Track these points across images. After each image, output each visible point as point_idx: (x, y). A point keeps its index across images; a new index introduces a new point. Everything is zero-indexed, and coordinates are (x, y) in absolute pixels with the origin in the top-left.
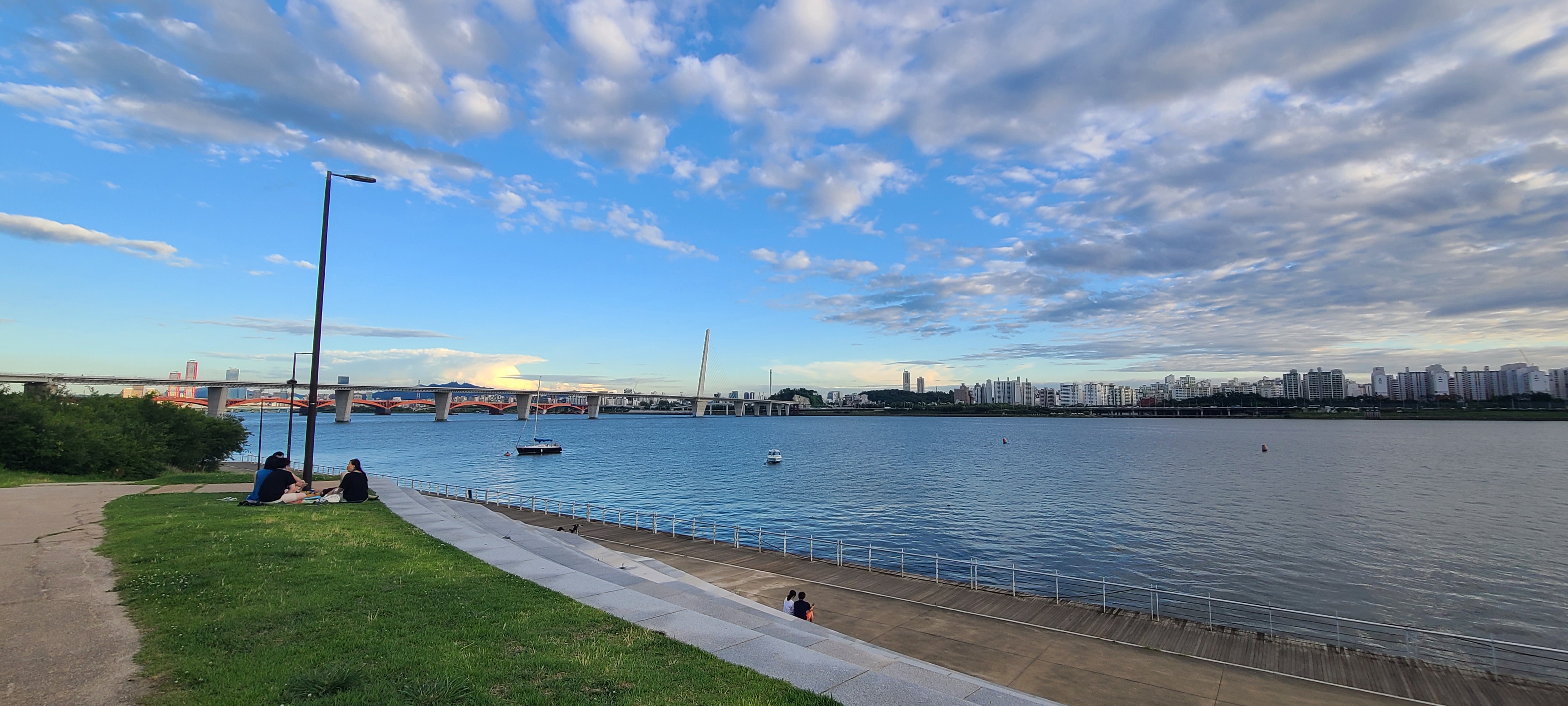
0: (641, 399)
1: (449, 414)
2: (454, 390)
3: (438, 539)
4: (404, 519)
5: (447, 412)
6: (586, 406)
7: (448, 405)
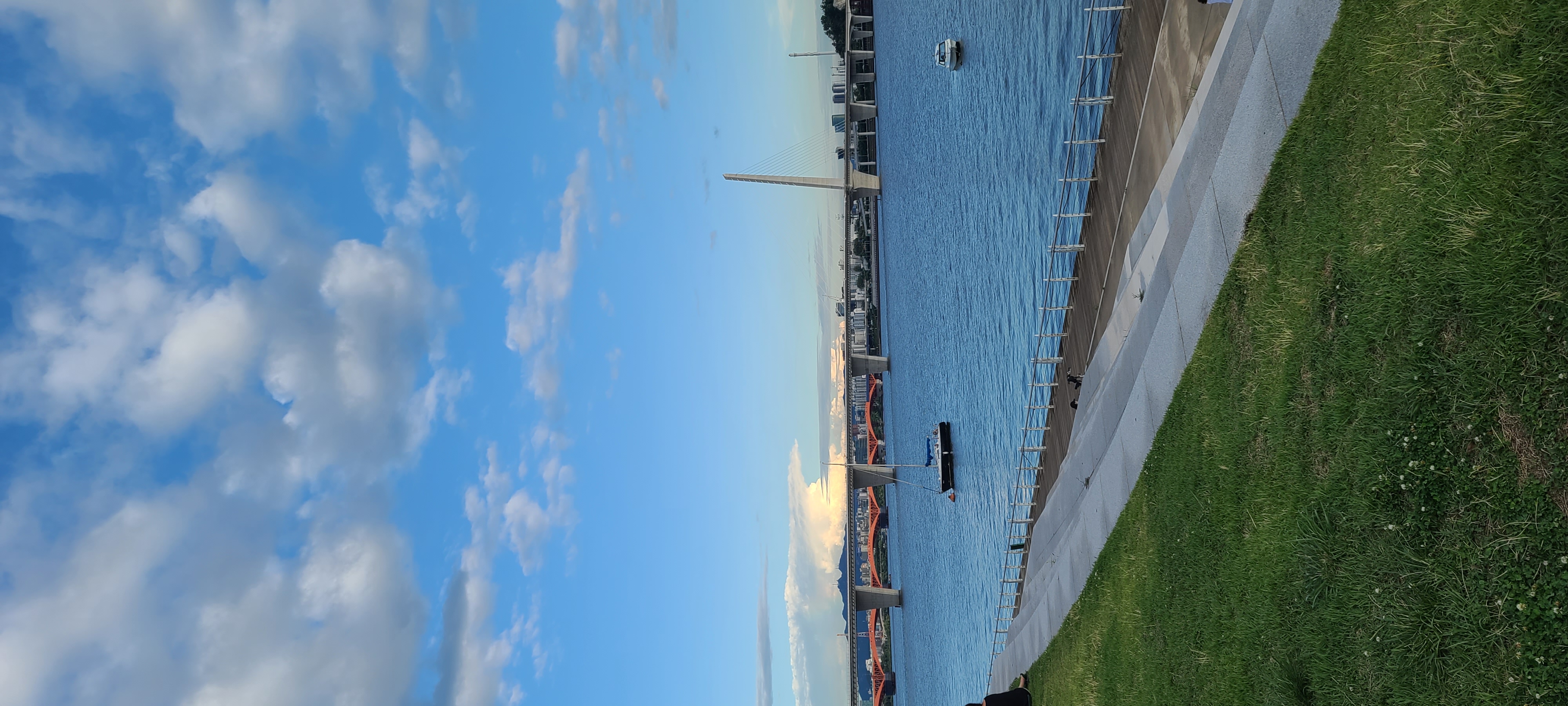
0: (853, 287)
1: (890, 587)
2: (851, 583)
3: (1088, 581)
4: (1056, 633)
5: (886, 591)
6: (869, 378)
7: (875, 590)
